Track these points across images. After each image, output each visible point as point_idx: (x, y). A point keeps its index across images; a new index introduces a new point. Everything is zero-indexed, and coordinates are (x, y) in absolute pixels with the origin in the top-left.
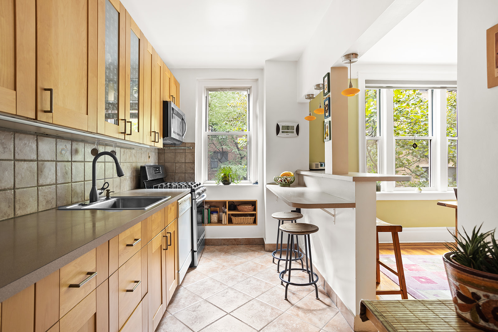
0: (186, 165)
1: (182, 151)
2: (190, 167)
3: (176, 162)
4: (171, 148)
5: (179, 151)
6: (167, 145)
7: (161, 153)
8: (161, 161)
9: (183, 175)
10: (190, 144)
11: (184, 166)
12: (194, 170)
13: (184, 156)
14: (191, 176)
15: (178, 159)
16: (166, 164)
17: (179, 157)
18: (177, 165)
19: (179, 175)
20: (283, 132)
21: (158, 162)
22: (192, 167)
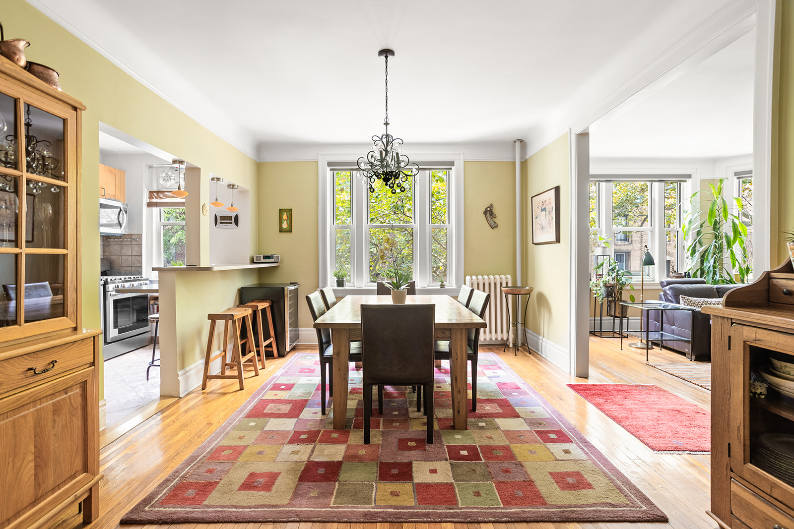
0: (133, 257)
1: (128, 243)
2: (138, 260)
3: (122, 254)
4: (116, 240)
5: (125, 243)
6: (112, 237)
7: (105, 245)
8: (106, 254)
9: (130, 268)
10: (136, 236)
11: (130, 259)
12: (142, 263)
13: (130, 248)
14: (138, 269)
15: (124, 251)
16: (112, 257)
17: (125, 250)
18: (123, 257)
19: (126, 268)
20: (221, 223)
21: (103, 255)
22: (139, 260)
